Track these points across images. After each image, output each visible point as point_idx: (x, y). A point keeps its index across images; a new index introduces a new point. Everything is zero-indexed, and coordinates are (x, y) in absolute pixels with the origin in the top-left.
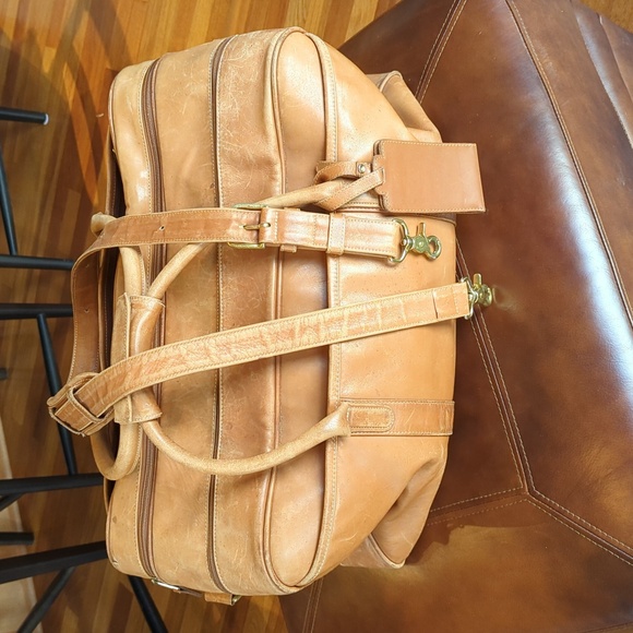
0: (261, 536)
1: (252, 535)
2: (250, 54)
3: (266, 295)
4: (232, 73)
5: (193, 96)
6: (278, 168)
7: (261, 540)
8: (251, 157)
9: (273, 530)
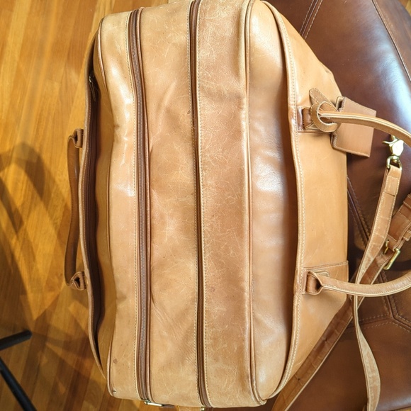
0: (249, 369)
1: (241, 368)
2: (224, 15)
3: (241, 195)
4: (210, 28)
5: (174, 44)
6: (245, 100)
7: (249, 372)
8: (226, 92)
9: (257, 364)
